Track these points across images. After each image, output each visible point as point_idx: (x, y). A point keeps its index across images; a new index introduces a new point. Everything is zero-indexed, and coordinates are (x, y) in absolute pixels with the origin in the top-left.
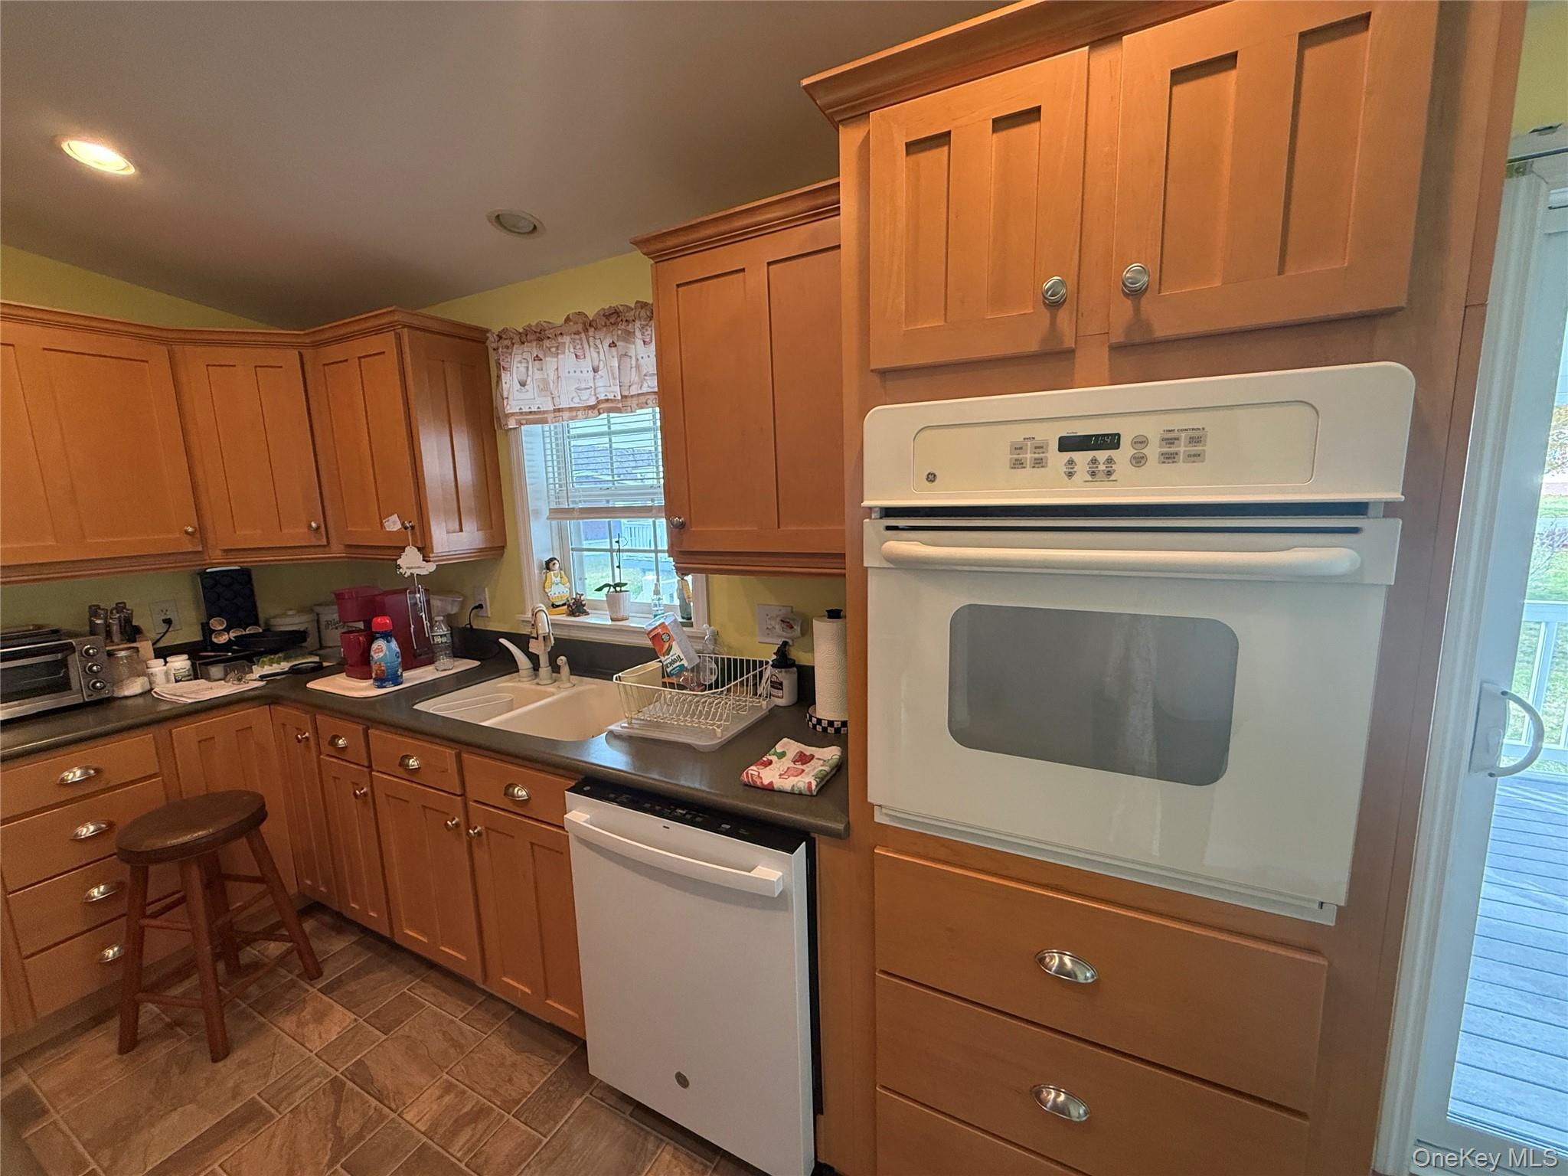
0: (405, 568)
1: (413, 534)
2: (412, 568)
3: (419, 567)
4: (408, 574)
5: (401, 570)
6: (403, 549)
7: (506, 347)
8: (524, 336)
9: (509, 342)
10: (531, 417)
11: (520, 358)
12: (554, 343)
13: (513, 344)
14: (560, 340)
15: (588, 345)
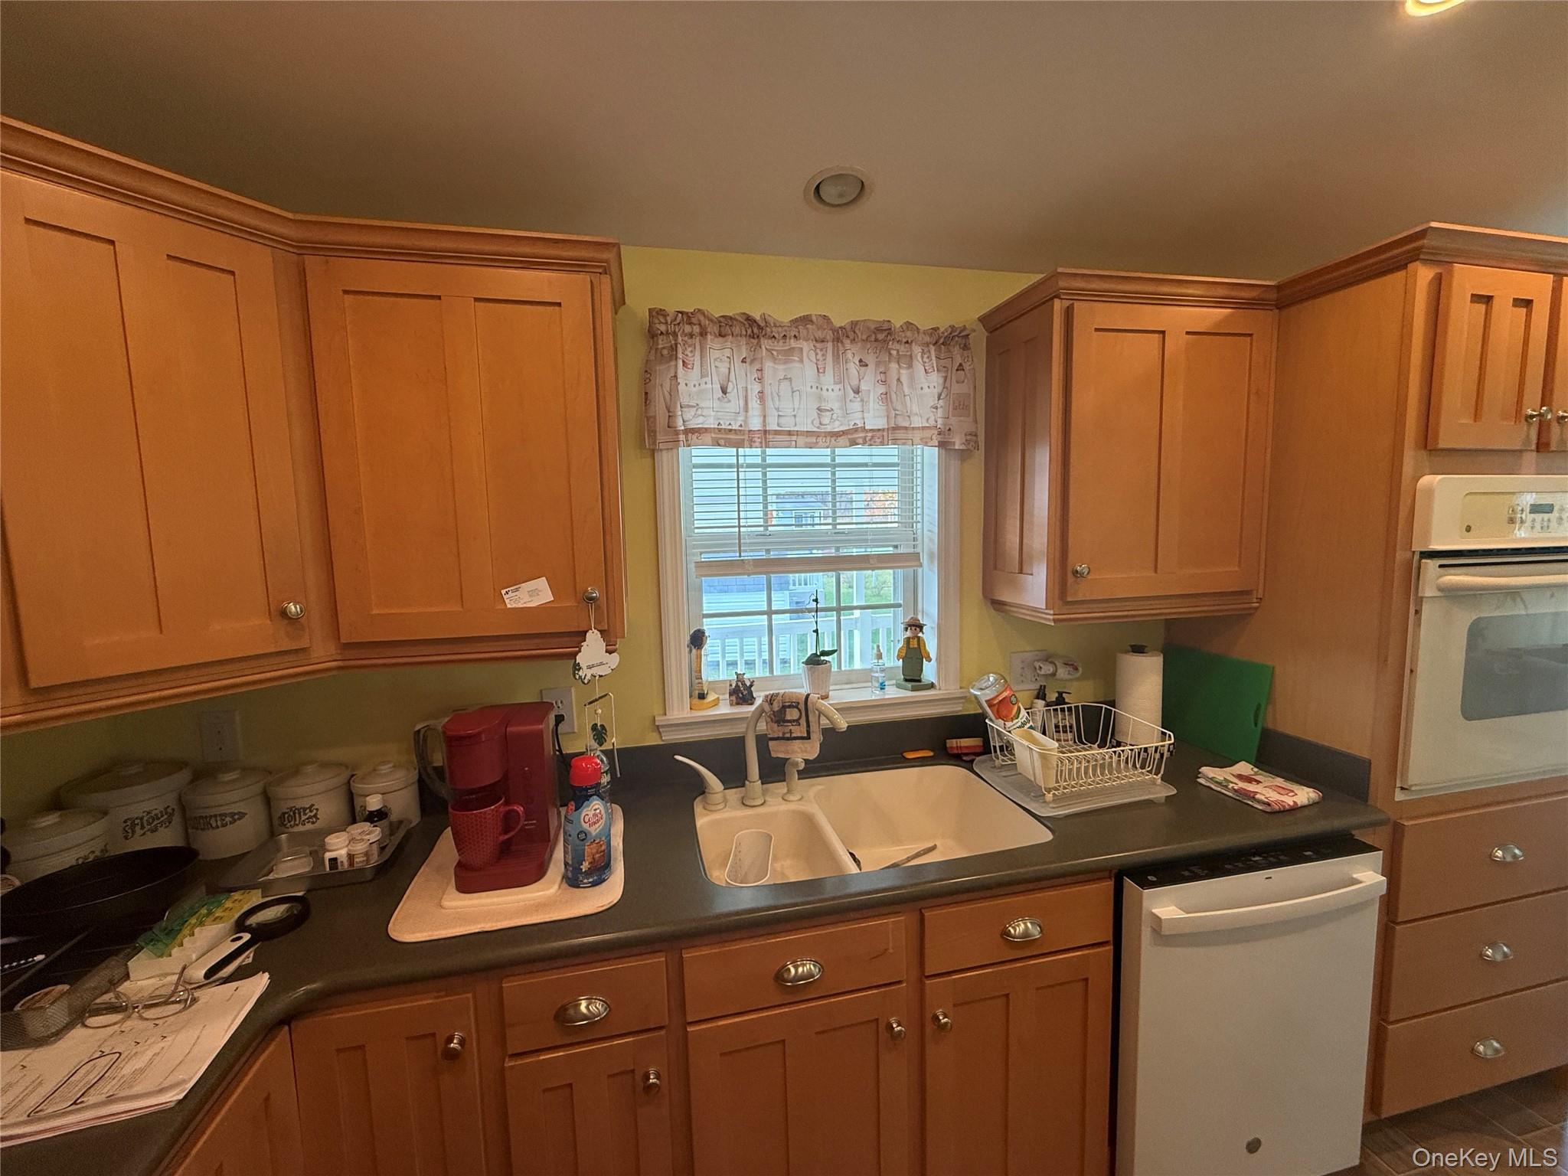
0: (585, 668)
1: (598, 608)
2: (593, 666)
3: (602, 664)
4: (588, 677)
5: (580, 673)
6: (582, 635)
7: (691, 336)
8: (726, 327)
9: (697, 329)
10: (732, 436)
11: (716, 354)
12: (780, 346)
13: (703, 334)
14: (793, 343)
15: (836, 357)
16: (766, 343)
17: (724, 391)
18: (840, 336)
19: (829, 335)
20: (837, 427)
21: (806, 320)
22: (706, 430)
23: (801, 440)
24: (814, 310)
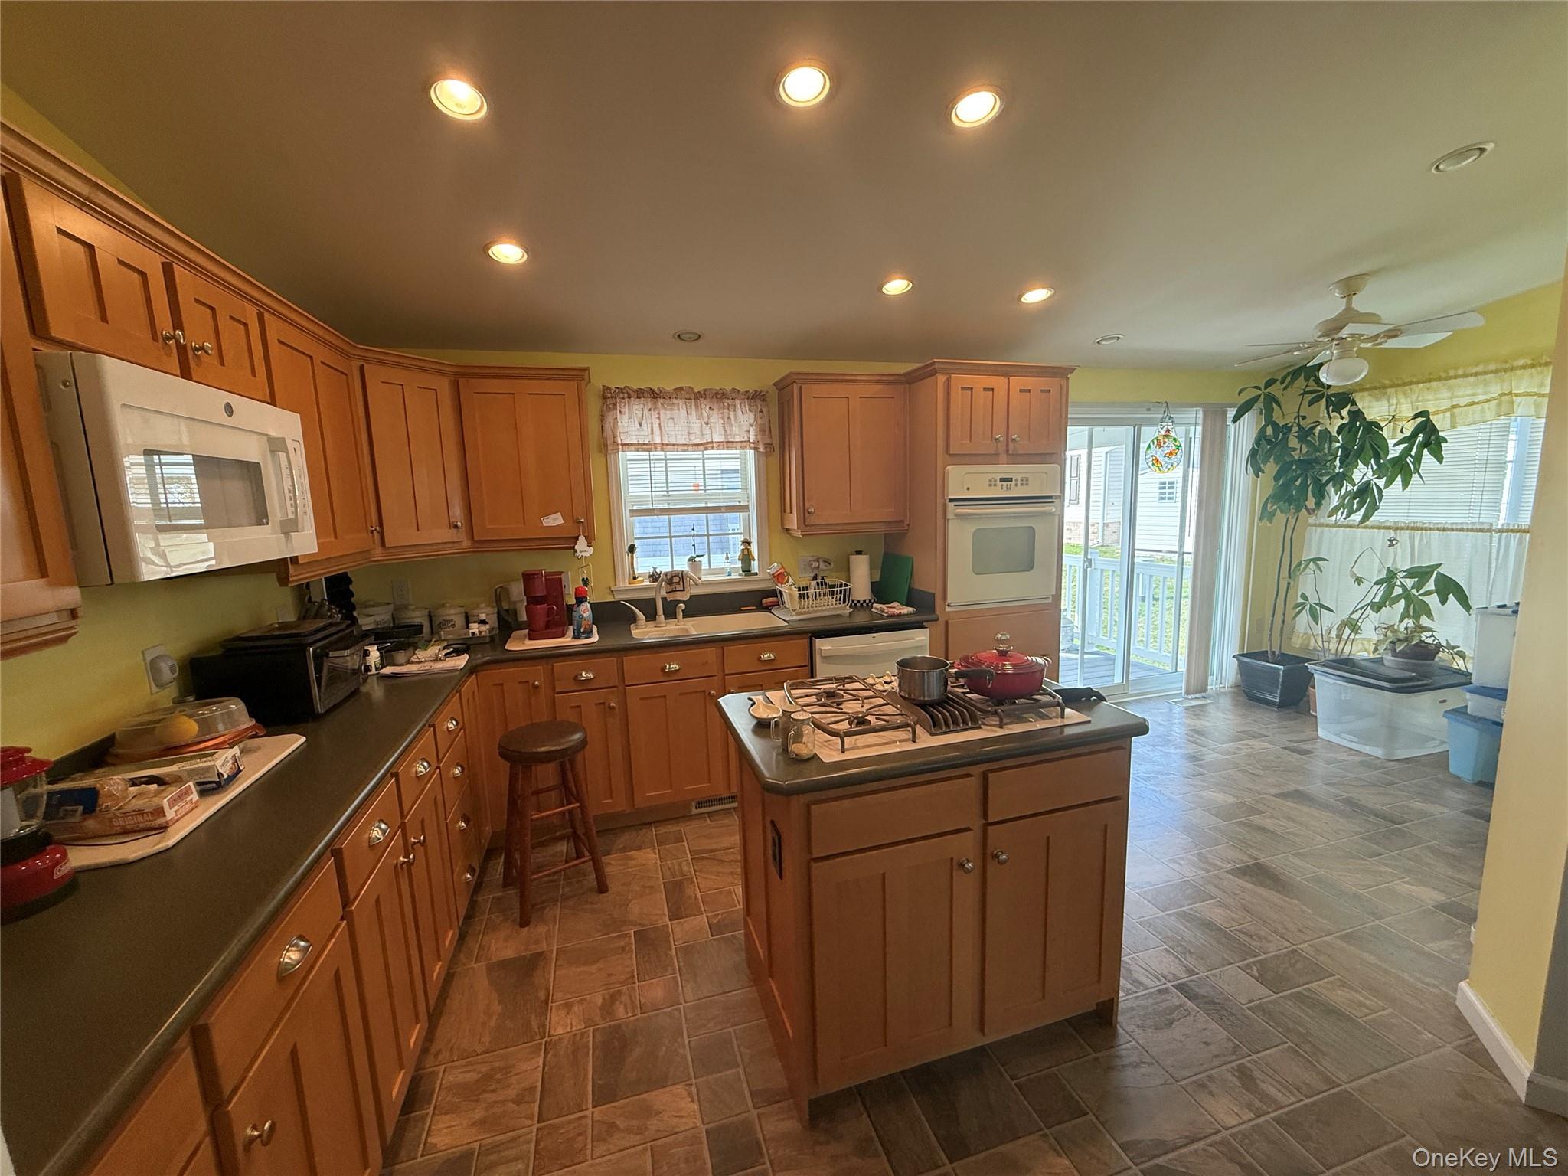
0: (578, 552)
1: (583, 527)
2: (582, 552)
3: (586, 551)
4: (580, 556)
7: (623, 398)
8: (640, 394)
9: (626, 395)
10: (645, 447)
11: (637, 407)
12: (668, 402)
13: (629, 397)
14: (675, 401)
15: (697, 407)
16: (661, 401)
17: (640, 425)
18: (699, 396)
19: (693, 396)
20: (698, 441)
21: (681, 389)
22: (632, 444)
23: (680, 448)
24: (684, 385)
